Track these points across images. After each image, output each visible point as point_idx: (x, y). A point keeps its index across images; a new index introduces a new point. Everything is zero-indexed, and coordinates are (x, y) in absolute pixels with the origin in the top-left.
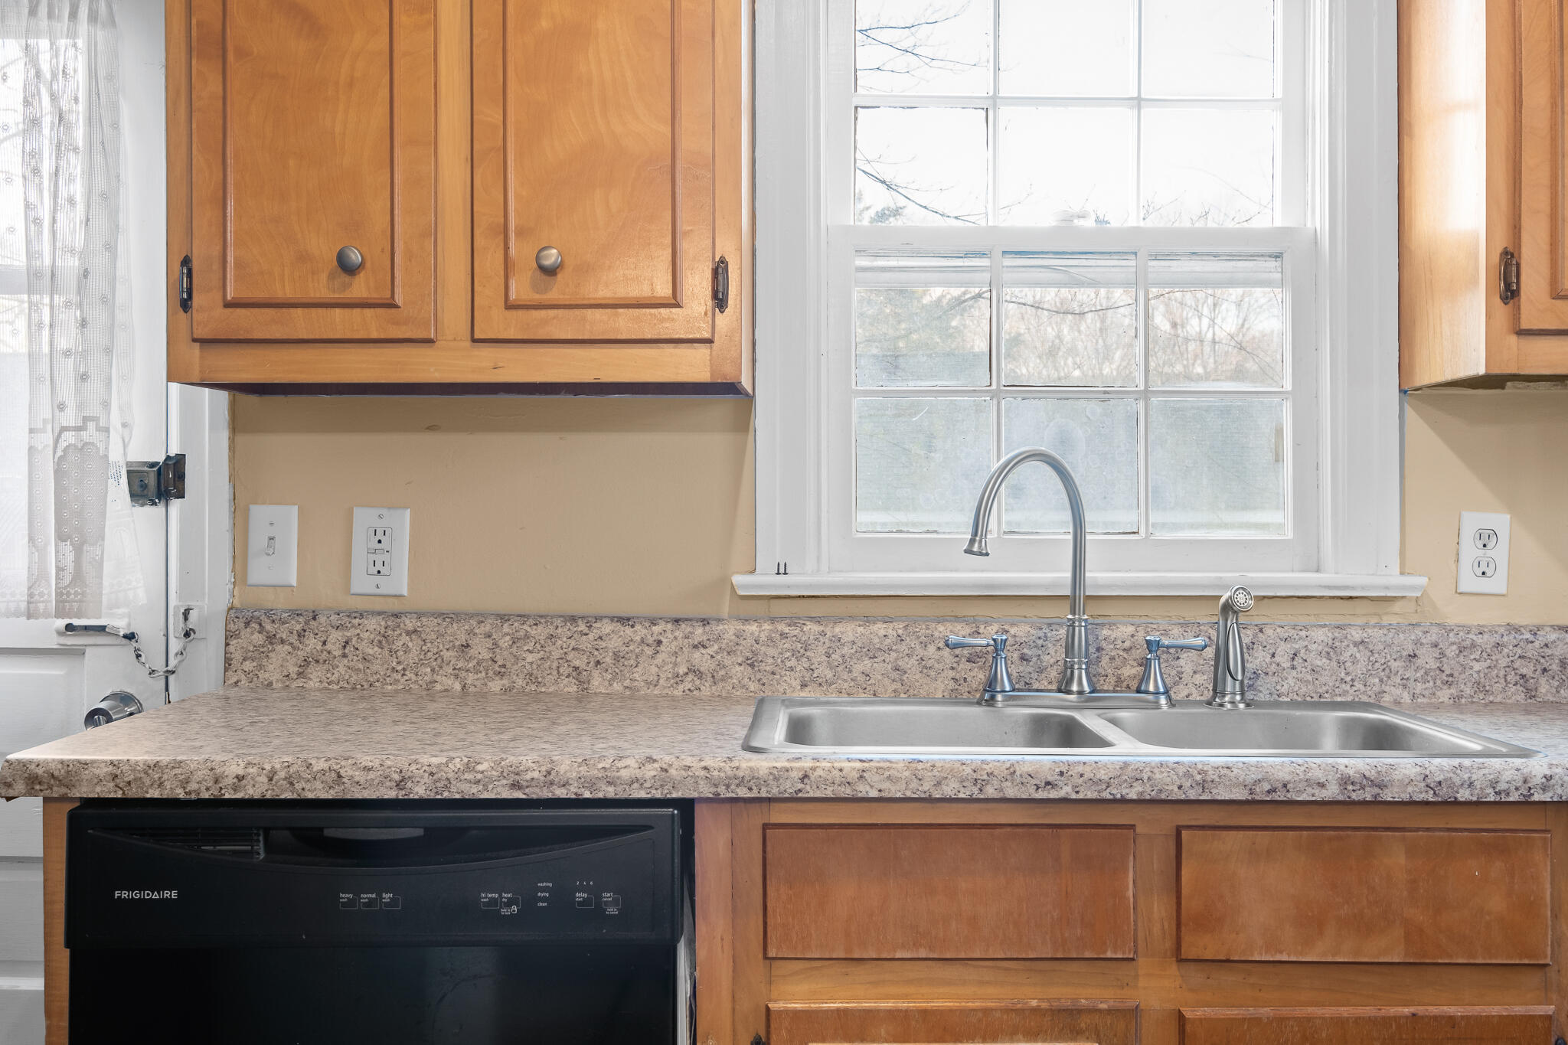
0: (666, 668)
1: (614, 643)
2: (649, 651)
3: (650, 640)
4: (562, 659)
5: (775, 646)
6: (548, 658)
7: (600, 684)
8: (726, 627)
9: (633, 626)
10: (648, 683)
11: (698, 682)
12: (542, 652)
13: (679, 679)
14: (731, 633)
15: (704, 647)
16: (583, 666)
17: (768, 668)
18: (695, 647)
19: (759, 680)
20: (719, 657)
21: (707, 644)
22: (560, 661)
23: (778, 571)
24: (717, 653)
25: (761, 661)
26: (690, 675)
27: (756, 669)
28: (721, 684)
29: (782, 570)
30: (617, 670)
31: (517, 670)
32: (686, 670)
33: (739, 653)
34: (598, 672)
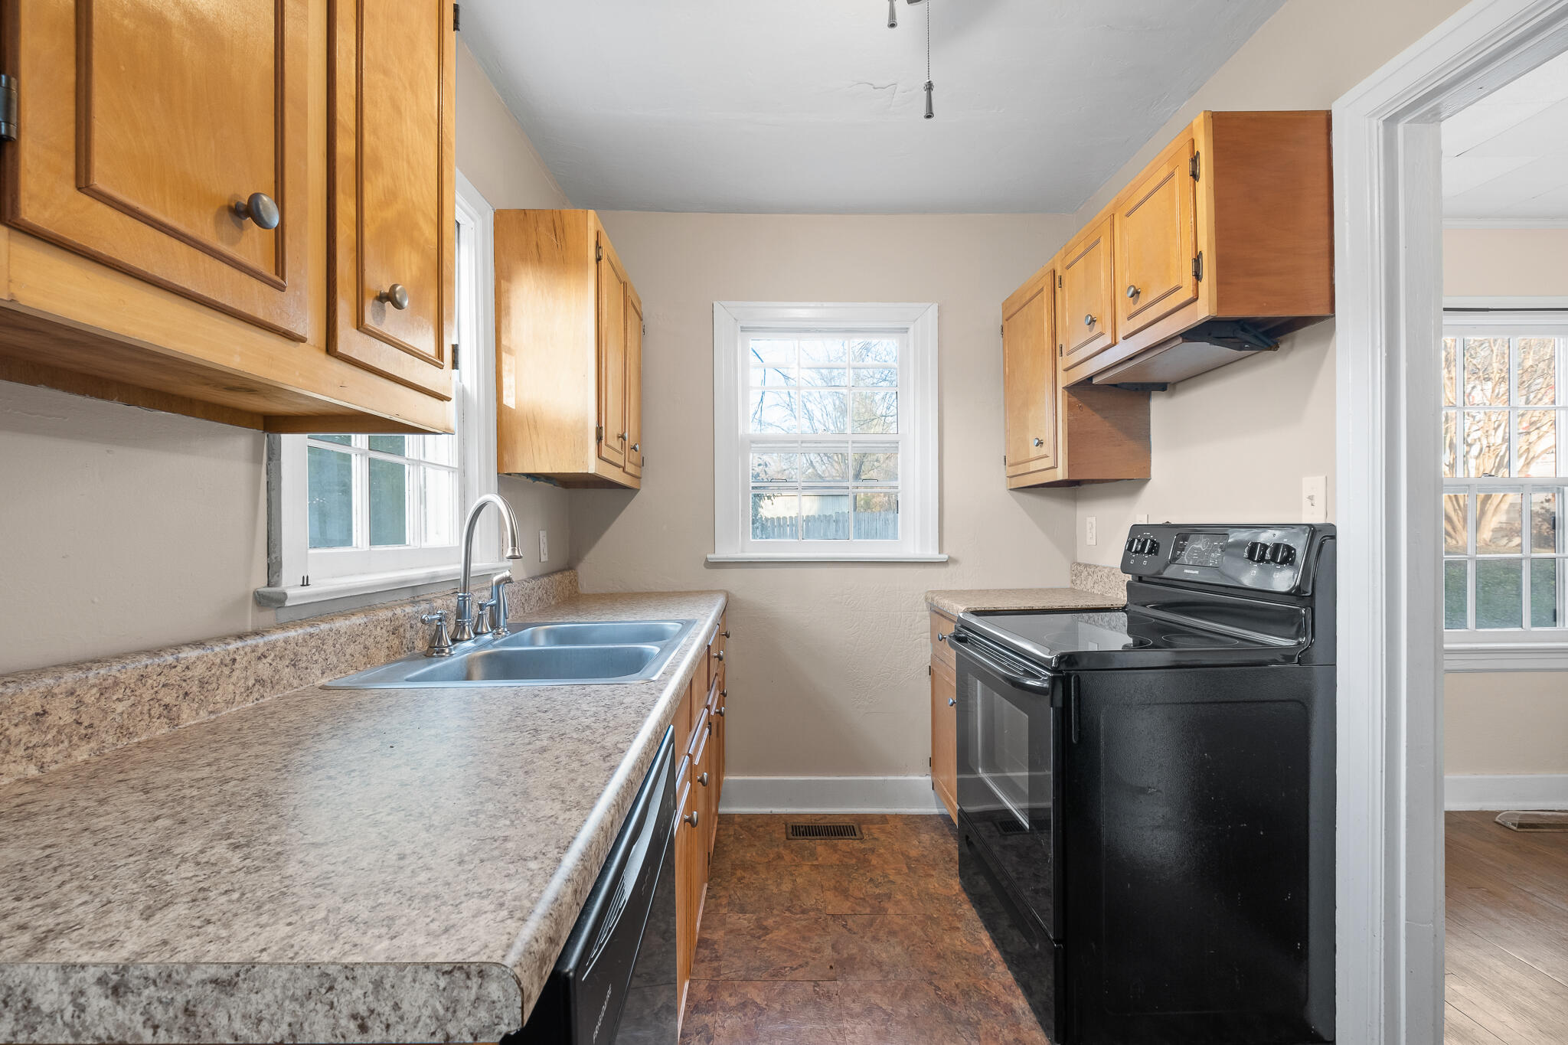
0: (240, 684)
1: (199, 670)
2: (227, 671)
4: (152, 699)
5: (307, 646)
6: (139, 702)
7: (188, 716)
10: (227, 702)
12: (132, 698)
13: (249, 691)
15: (265, 657)
16: (173, 702)
18: (259, 658)
20: (274, 664)
21: (266, 653)
22: (151, 703)
23: (303, 583)
25: (300, 660)
26: (257, 685)
29: (306, 583)
30: (202, 698)
31: (106, 727)
32: (254, 682)
33: (286, 656)
34: (186, 704)
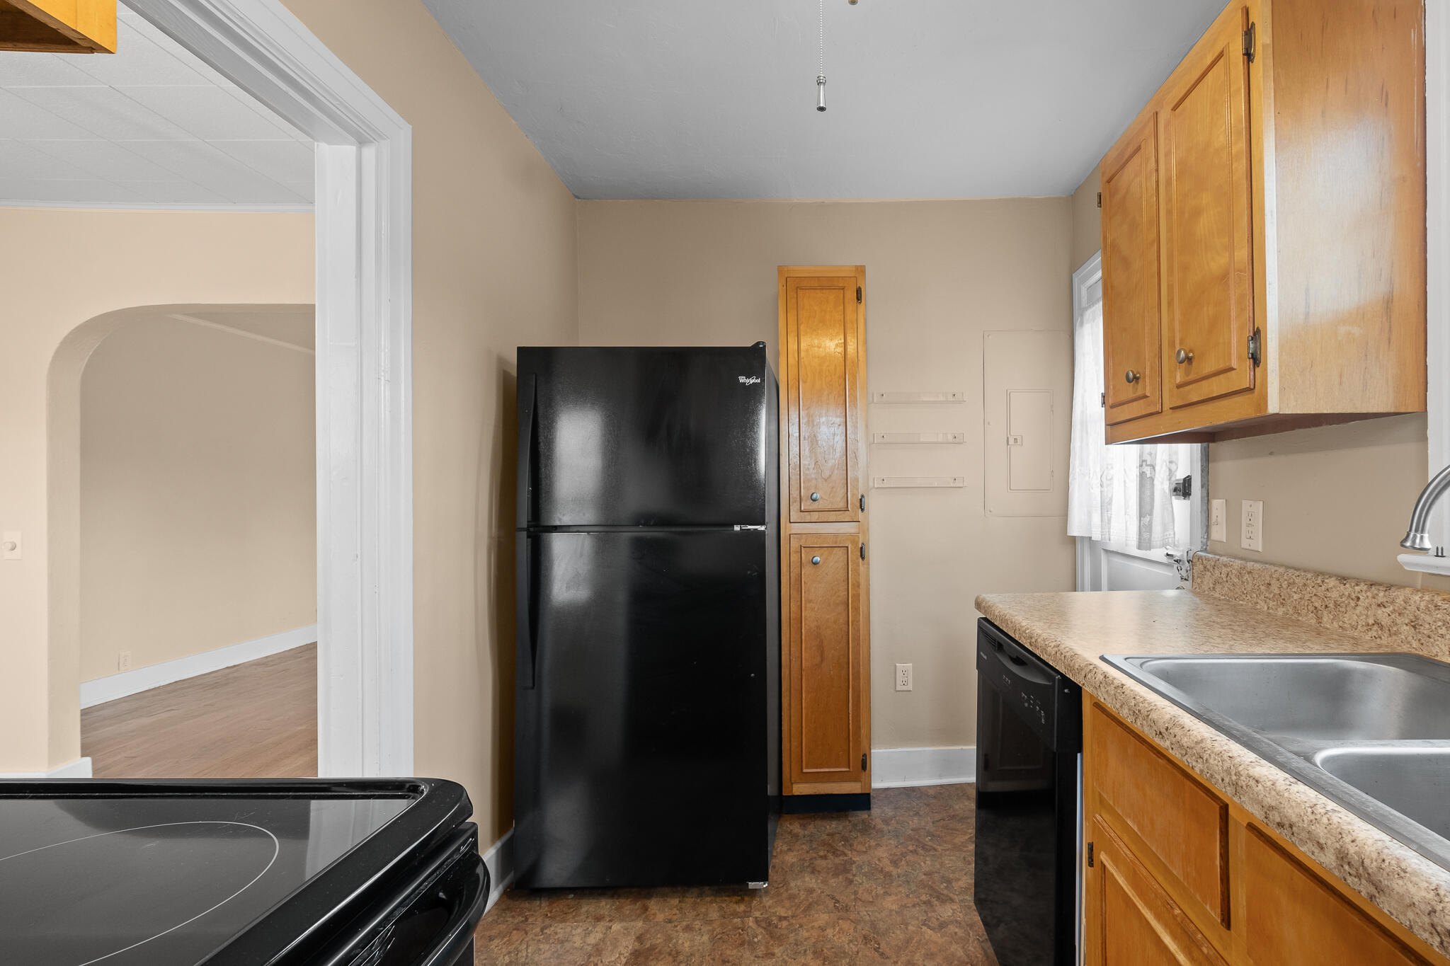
0: (1362, 618)
1: (1334, 595)
2: (1353, 604)
3: (1353, 596)
4: (1309, 600)
5: (1431, 615)
6: (1303, 598)
7: (1327, 621)
8: (1399, 593)
9: (1345, 584)
10: (1352, 626)
11: (1380, 632)
12: (1300, 594)
13: (1369, 627)
14: (1401, 599)
15: (1385, 607)
16: (1319, 607)
17: (1425, 632)
18: (1379, 605)
19: (1419, 640)
20: (1393, 616)
21: (1386, 604)
22: (1309, 602)
23: (1437, 553)
24: (1392, 613)
25: (1421, 625)
26: (1376, 626)
27: (1417, 630)
28: (1394, 637)
29: (1440, 554)
30: (1336, 614)
31: (1289, 604)
32: (1373, 622)
33: (1406, 615)
34: (1326, 612)
